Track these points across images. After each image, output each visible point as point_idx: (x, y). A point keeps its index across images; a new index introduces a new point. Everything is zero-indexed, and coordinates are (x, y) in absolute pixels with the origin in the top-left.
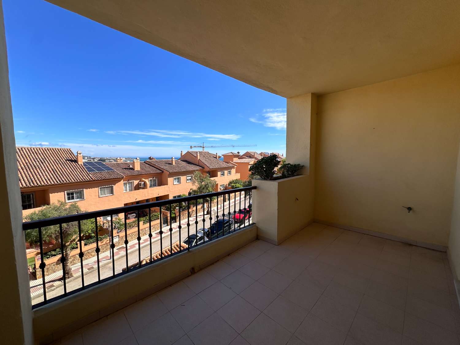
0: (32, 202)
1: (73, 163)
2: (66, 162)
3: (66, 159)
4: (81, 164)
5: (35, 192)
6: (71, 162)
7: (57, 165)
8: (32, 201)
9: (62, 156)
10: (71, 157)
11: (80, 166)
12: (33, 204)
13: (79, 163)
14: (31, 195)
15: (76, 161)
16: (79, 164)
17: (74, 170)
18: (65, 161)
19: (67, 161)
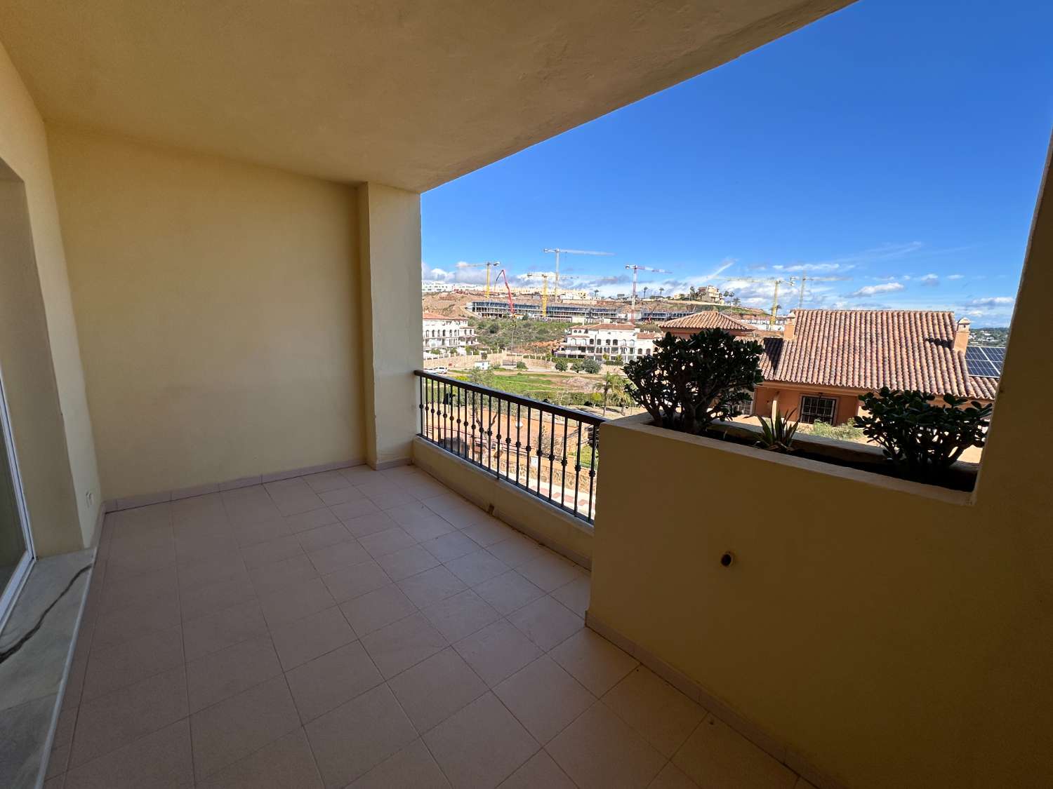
0: (831, 416)
1: (940, 347)
2: (922, 345)
3: (927, 336)
4: (959, 353)
5: (839, 397)
6: (934, 346)
7: (898, 350)
8: (832, 413)
9: (920, 330)
10: (941, 334)
11: (953, 356)
12: (833, 418)
13: (956, 349)
14: (834, 402)
15: (949, 344)
16: (952, 353)
17: (931, 365)
18: (921, 341)
19: (927, 343)
